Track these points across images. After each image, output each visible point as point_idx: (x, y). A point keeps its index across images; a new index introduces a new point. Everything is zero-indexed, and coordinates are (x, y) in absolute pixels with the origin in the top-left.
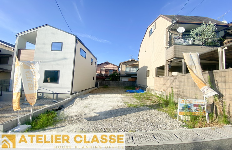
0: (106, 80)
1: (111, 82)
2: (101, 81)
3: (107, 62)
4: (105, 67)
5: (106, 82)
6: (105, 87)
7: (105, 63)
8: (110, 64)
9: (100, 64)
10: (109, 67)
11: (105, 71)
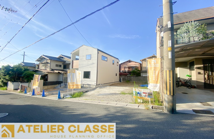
0: (128, 76)
1: (132, 77)
2: (123, 77)
3: (129, 61)
4: (128, 64)
5: (127, 78)
6: (127, 82)
7: (127, 61)
8: (132, 61)
9: (124, 63)
10: (132, 64)
11: (129, 68)
